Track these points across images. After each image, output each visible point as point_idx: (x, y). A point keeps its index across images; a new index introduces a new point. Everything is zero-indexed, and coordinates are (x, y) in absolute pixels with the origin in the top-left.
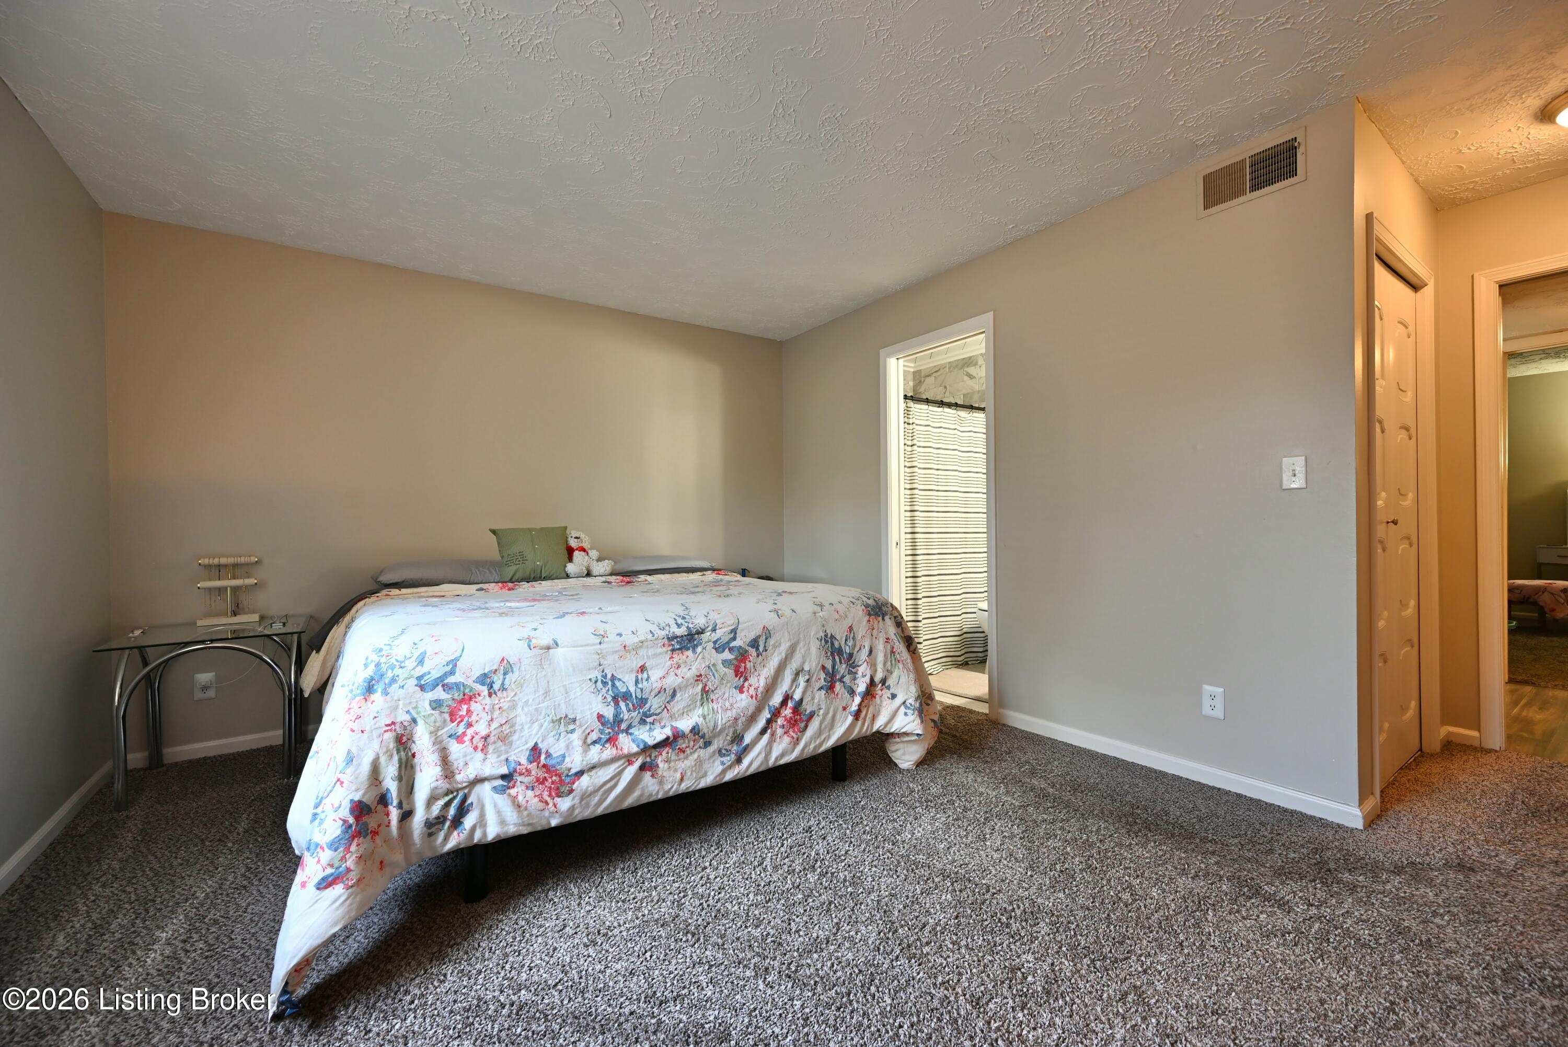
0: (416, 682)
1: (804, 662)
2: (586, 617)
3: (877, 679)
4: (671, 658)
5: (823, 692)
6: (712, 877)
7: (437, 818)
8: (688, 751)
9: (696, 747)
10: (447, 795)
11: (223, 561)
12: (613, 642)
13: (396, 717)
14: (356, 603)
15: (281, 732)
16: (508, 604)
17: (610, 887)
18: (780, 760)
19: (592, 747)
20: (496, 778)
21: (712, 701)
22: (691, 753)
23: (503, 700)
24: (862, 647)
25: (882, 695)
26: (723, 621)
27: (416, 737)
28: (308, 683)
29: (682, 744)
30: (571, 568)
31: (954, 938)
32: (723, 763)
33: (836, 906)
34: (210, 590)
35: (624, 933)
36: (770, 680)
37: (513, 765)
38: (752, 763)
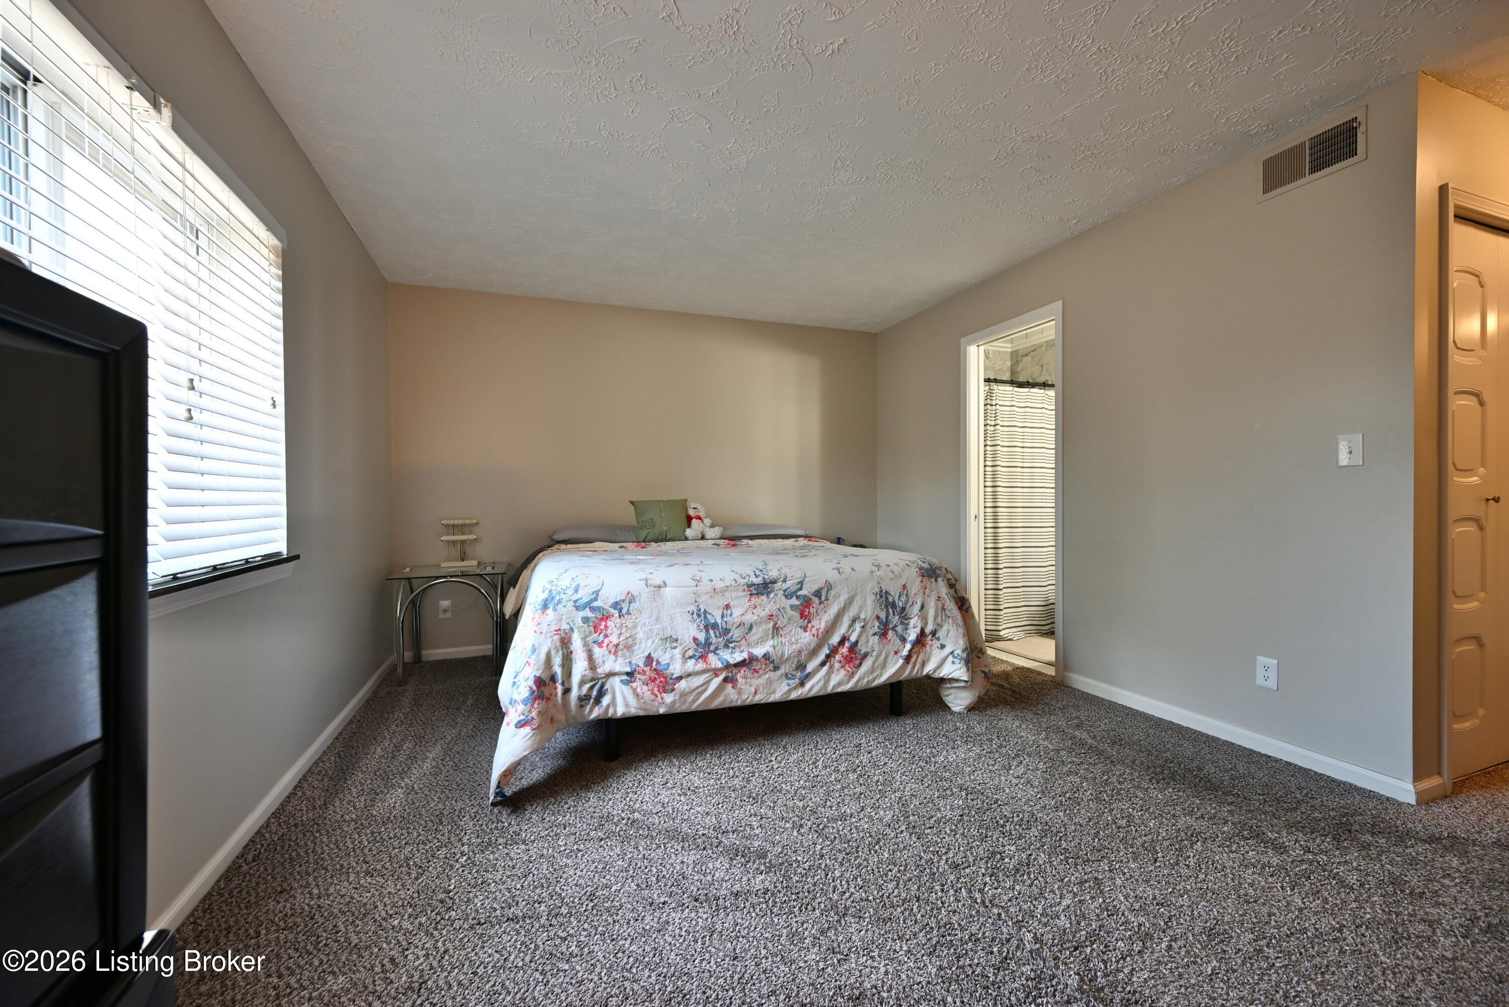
0: (573, 604)
1: (860, 612)
2: (689, 566)
3: (928, 630)
4: (750, 600)
5: (877, 637)
6: (775, 767)
7: (585, 696)
8: (761, 672)
9: (767, 670)
10: (591, 681)
11: (456, 522)
12: (706, 586)
13: (561, 626)
14: (538, 554)
15: (491, 646)
16: (638, 557)
17: (700, 764)
18: (838, 688)
19: (688, 660)
20: (622, 674)
21: (781, 636)
22: (764, 674)
23: (629, 621)
24: (915, 603)
25: (932, 646)
26: (792, 574)
27: (573, 640)
28: (508, 610)
29: (756, 665)
30: (689, 532)
31: (954, 827)
32: (788, 685)
33: (865, 796)
34: (448, 542)
35: (706, 792)
36: (829, 624)
37: (634, 666)
38: (813, 687)
